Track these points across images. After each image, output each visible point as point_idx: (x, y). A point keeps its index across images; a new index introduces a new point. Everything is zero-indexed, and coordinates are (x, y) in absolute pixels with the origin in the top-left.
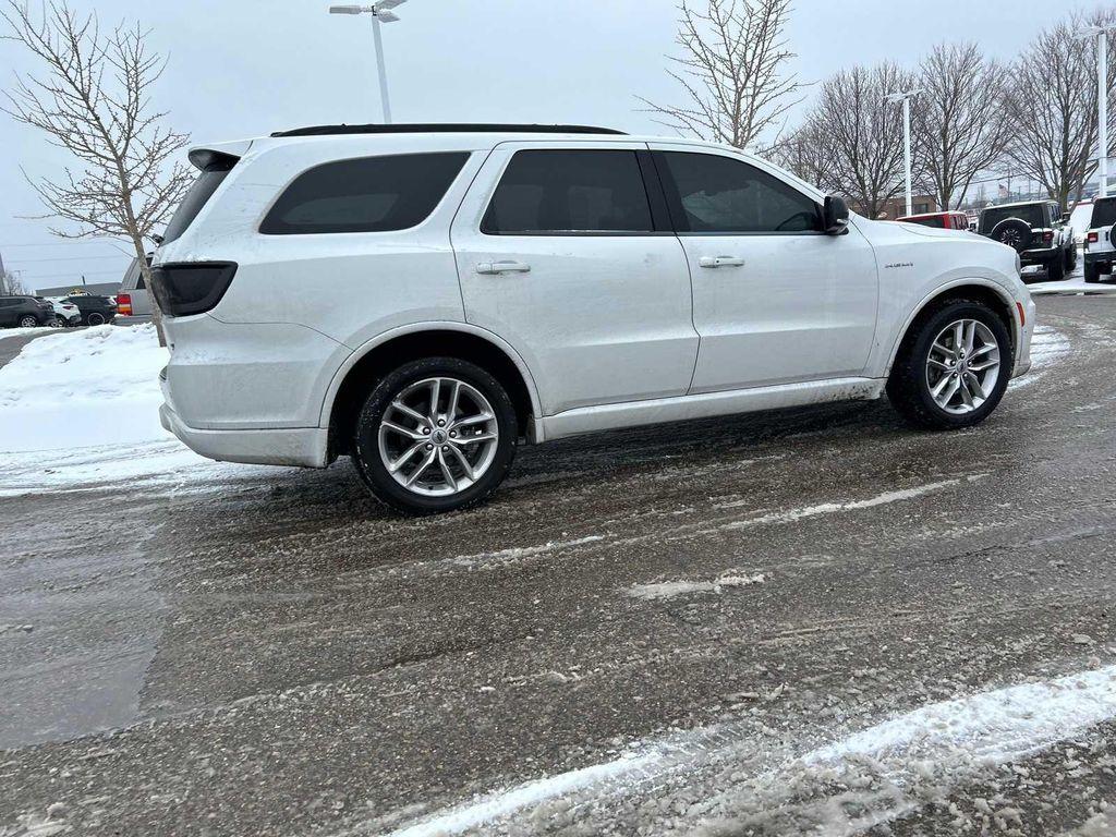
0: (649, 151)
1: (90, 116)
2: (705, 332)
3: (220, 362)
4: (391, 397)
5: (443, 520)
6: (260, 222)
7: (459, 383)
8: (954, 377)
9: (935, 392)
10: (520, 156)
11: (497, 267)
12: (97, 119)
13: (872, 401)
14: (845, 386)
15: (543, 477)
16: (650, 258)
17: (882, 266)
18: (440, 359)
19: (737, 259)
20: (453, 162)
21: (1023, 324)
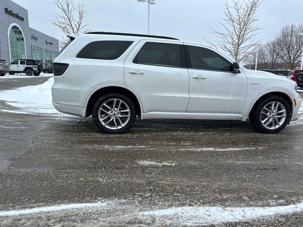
0: (183, 45)
1: (70, 24)
2: (192, 96)
3: (62, 88)
4: (103, 102)
5: (112, 136)
6: (77, 54)
7: (121, 101)
8: (270, 118)
9: (263, 122)
10: (147, 43)
11: (134, 72)
12: (71, 25)
13: (243, 121)
14: (235, 116)
15: (145, 129)
16: (178, 74)
17: (249, 83)
18: (117, 94)
19: (204, 77)
20: (128, 44)
21: (295, 105)
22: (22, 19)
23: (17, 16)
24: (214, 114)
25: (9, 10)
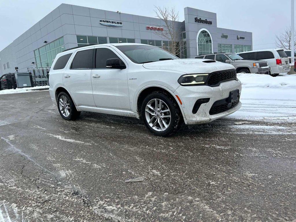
2: (94, 93)
4: (60, 98)
6: (53, 68)
8: (156, 118)
14: (127, 113)
19: (99, 76)
21: (181, 104)
22: (210, 23)
23: (206, 22)
25: (198, 19)
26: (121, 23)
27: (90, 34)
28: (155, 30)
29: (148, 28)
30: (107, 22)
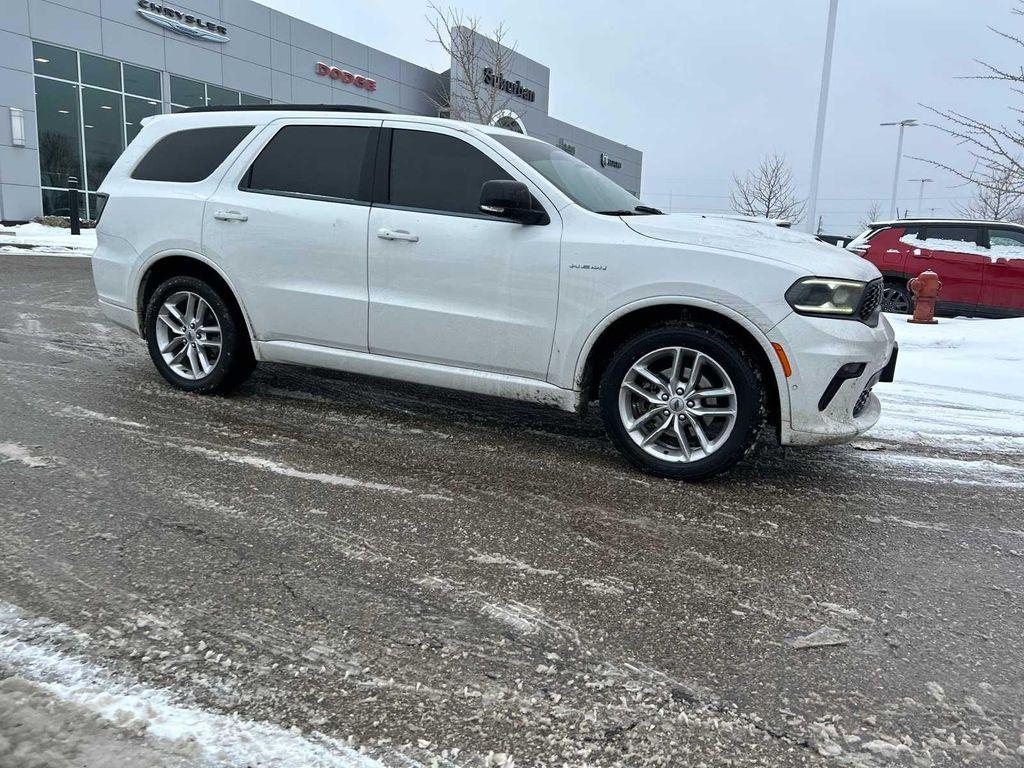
4: (165, 298)
6: (133, 171)
7: (201, 299)
9: (632, 424)
10: (283, 130)
11: (228, 215)
13: (568, 413)
14: (528, 387)
16: (338, 223)
17: (565, 265)
19: (413, 235)
20: (240, 134)
21: (788, 373)
22: (529, 96)
23: (515, 89)
24: (457, 371)
25: (495, 73)
26: (222, 31)
27: (94, 49)
28: (347, 82)
29: (323, 71)
30: (169, 13)
